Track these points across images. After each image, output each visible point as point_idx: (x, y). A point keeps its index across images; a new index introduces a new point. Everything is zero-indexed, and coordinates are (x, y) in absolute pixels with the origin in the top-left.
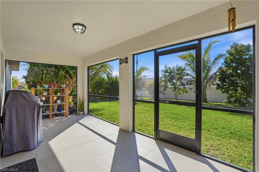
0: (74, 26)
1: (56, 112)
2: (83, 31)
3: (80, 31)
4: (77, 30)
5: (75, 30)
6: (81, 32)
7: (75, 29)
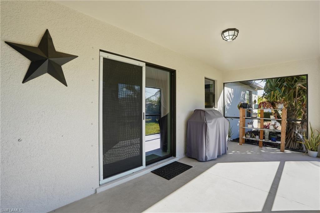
0: (224, 33)
1: (267, 140)
2: (234, 37)
3: (231, 37)
4: (228, 38)
5: (225, 39)
6: (232, 39)
7: (225, 37)
